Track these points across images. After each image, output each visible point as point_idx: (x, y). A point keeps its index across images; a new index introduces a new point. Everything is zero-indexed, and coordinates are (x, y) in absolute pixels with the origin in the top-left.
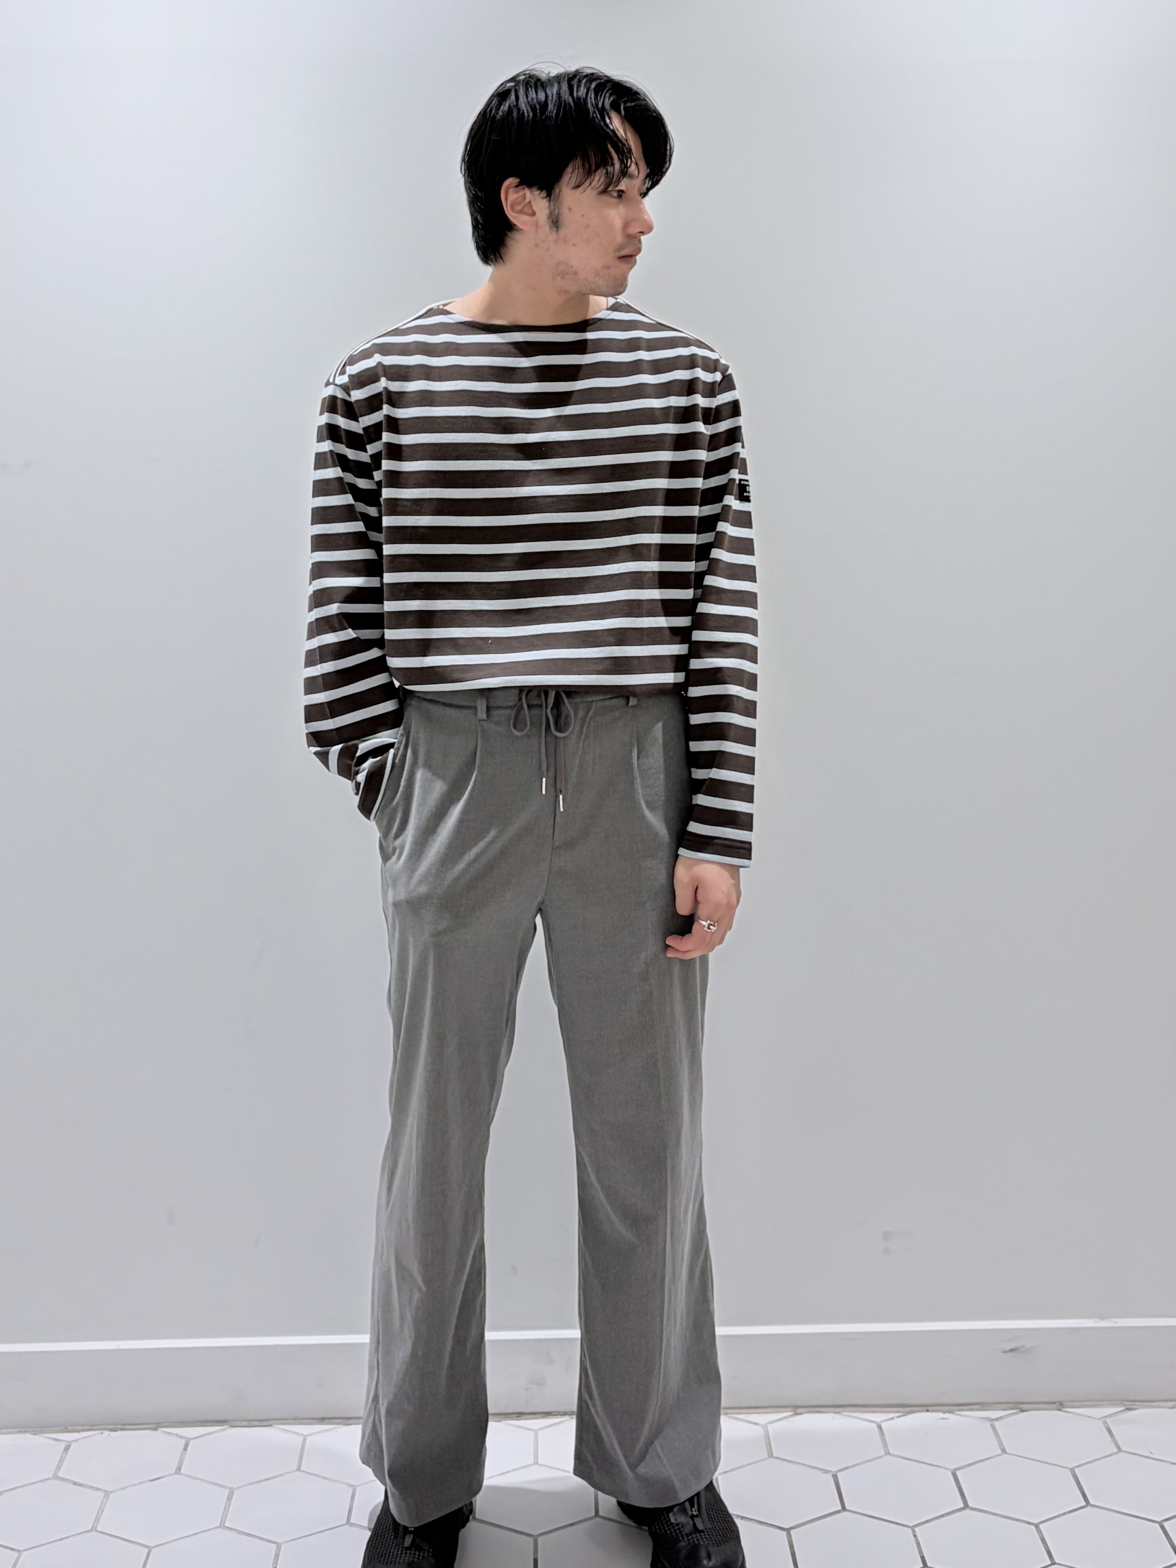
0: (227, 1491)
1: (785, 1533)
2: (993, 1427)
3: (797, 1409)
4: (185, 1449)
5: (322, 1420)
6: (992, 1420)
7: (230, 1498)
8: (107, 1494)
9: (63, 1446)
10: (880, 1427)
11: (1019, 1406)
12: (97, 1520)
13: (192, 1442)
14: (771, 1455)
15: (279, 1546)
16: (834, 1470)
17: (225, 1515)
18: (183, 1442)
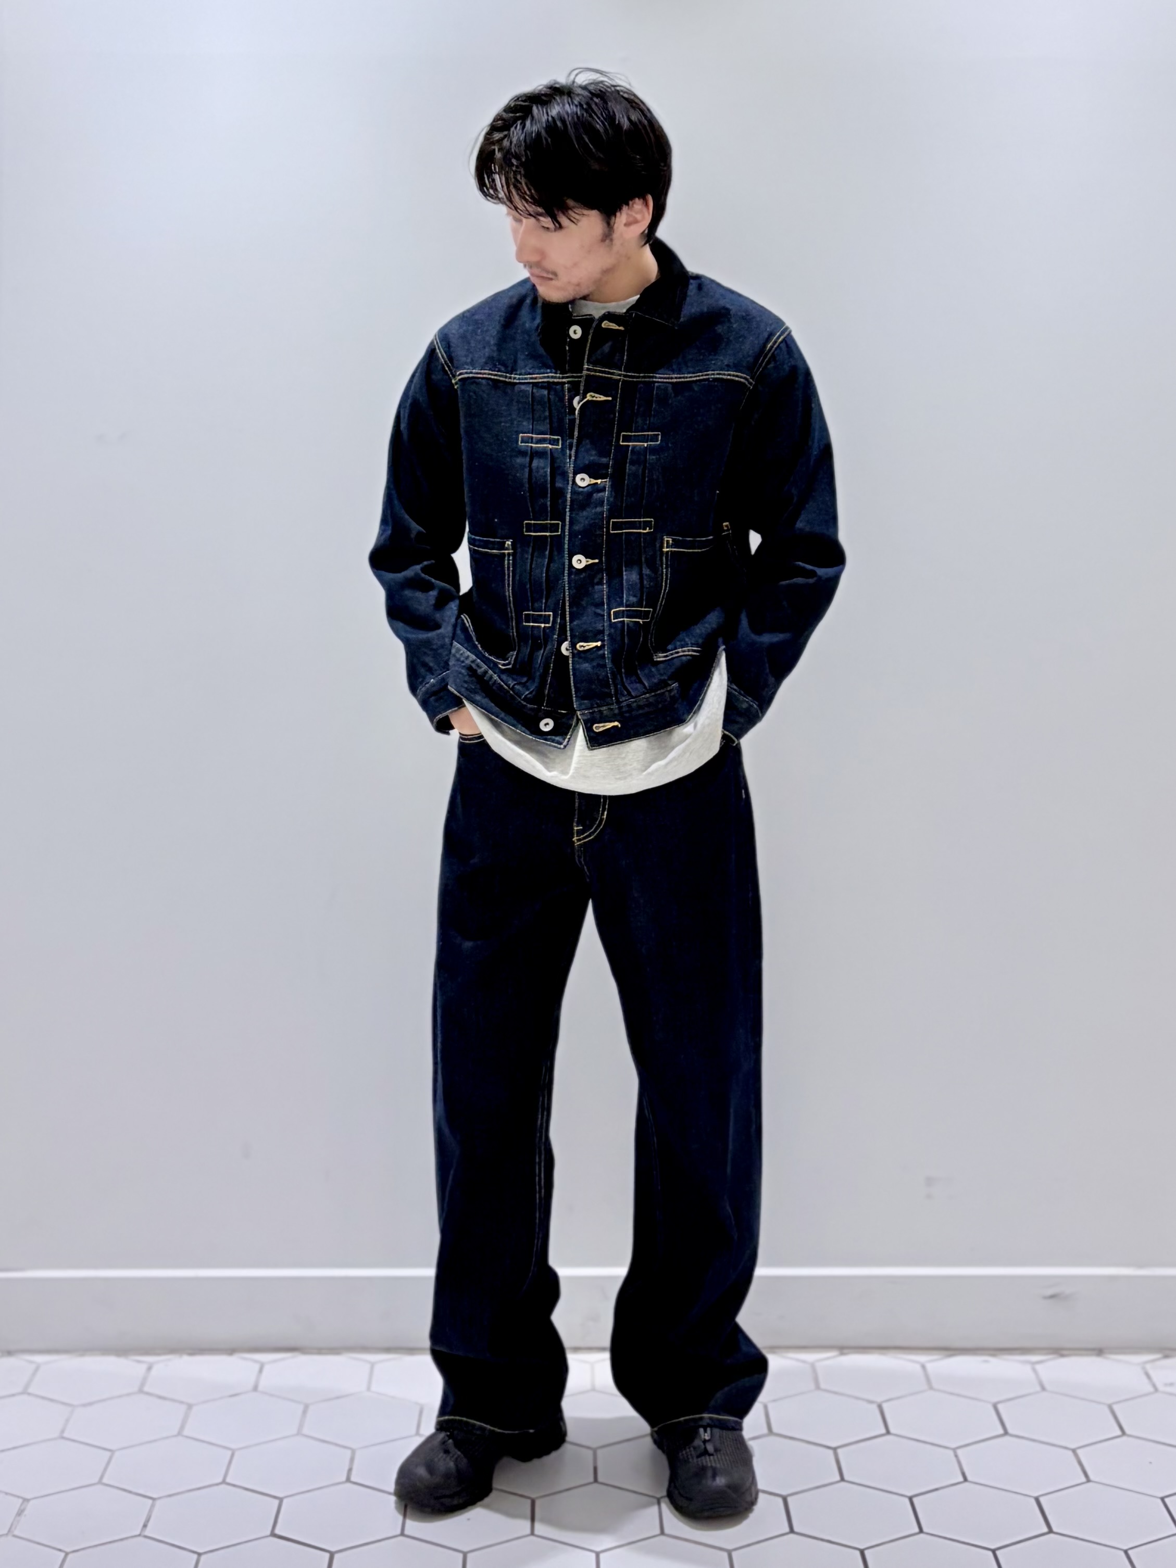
0: (300, 1408)
1: (831, 1452)
2: (1034, 1370)
3: (843, 1349)
4: (261, 1370)
5: (388, 1350)
6: (1034, 1363)
7: (305, 1412)
8: (190, 1406)
9: (144, 1367)
10: (923, 1367)
11: (1059, 1351)
12: (182, 1427)
13: (267, 1368)
14: (818, 1387)
15: (353, 1452)
16: (879, 1400)
17: (301, 1426)
18: (257, 1367)
